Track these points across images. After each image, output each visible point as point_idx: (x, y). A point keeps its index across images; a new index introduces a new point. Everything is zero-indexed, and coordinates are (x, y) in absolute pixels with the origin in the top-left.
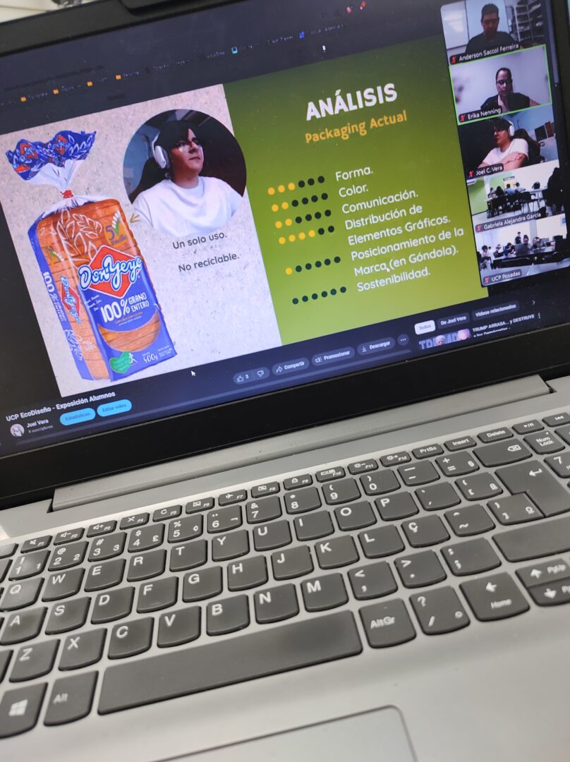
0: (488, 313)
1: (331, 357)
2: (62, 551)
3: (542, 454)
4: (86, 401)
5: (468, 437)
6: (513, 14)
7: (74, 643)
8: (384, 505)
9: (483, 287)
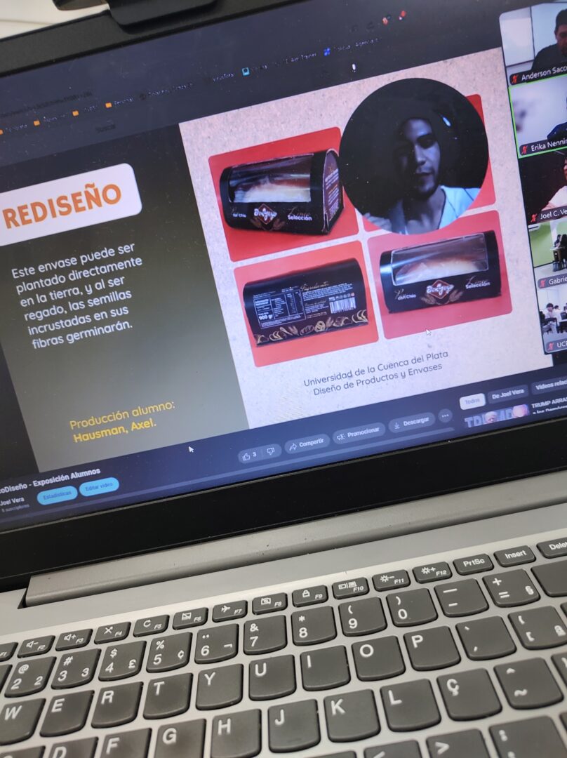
0: (551, 385)
1: (356, 434)
2: (24, 669)
4: (66, 477)
5: (525, 548)
8: (416, 646)
9: (546, 353)
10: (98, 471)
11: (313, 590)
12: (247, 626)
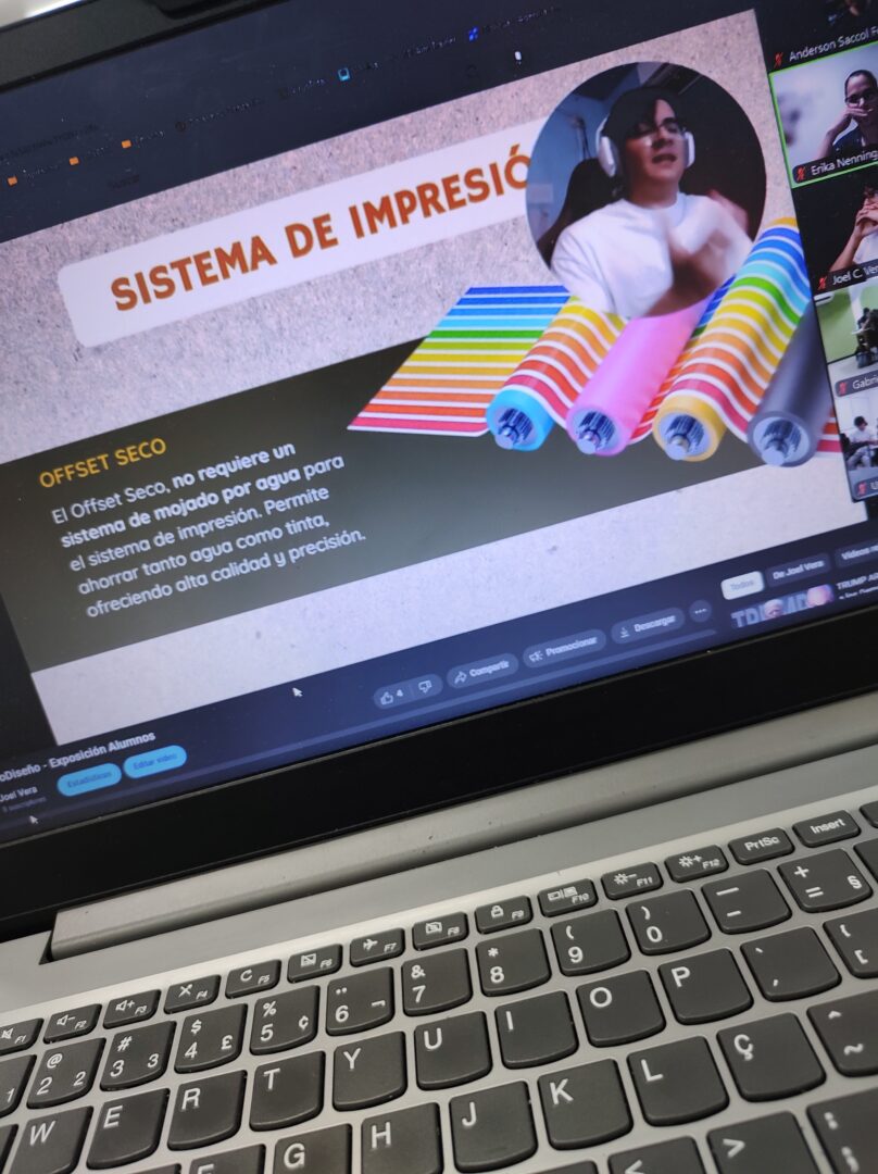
0: (866, 551)
1: (560, 650)
2: (55, 1061)
4: (101, 750)
5: (842, 815)
8: (679, 984)
9: (855, 501)
10: (151, 737)
11: (508, 905)
12: (406, 969)
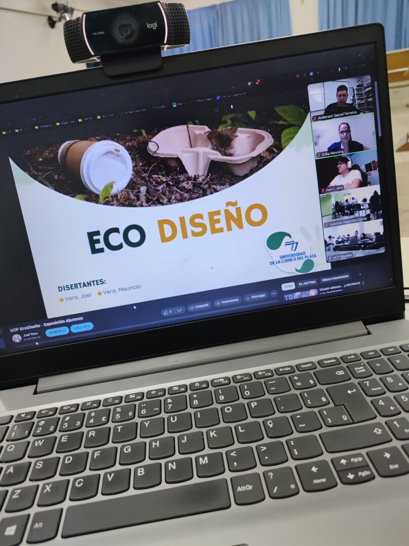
0: (330, 279)
1: (226, 302)
2: (42, 423)
3: (358, 378)
4: (64, 321)
5: (312, 362)
6: (354, 92)
7: (48, 488)
8: (253, 407)
9: (327, 262)
10: (82, 318)
11: (201, 383)
